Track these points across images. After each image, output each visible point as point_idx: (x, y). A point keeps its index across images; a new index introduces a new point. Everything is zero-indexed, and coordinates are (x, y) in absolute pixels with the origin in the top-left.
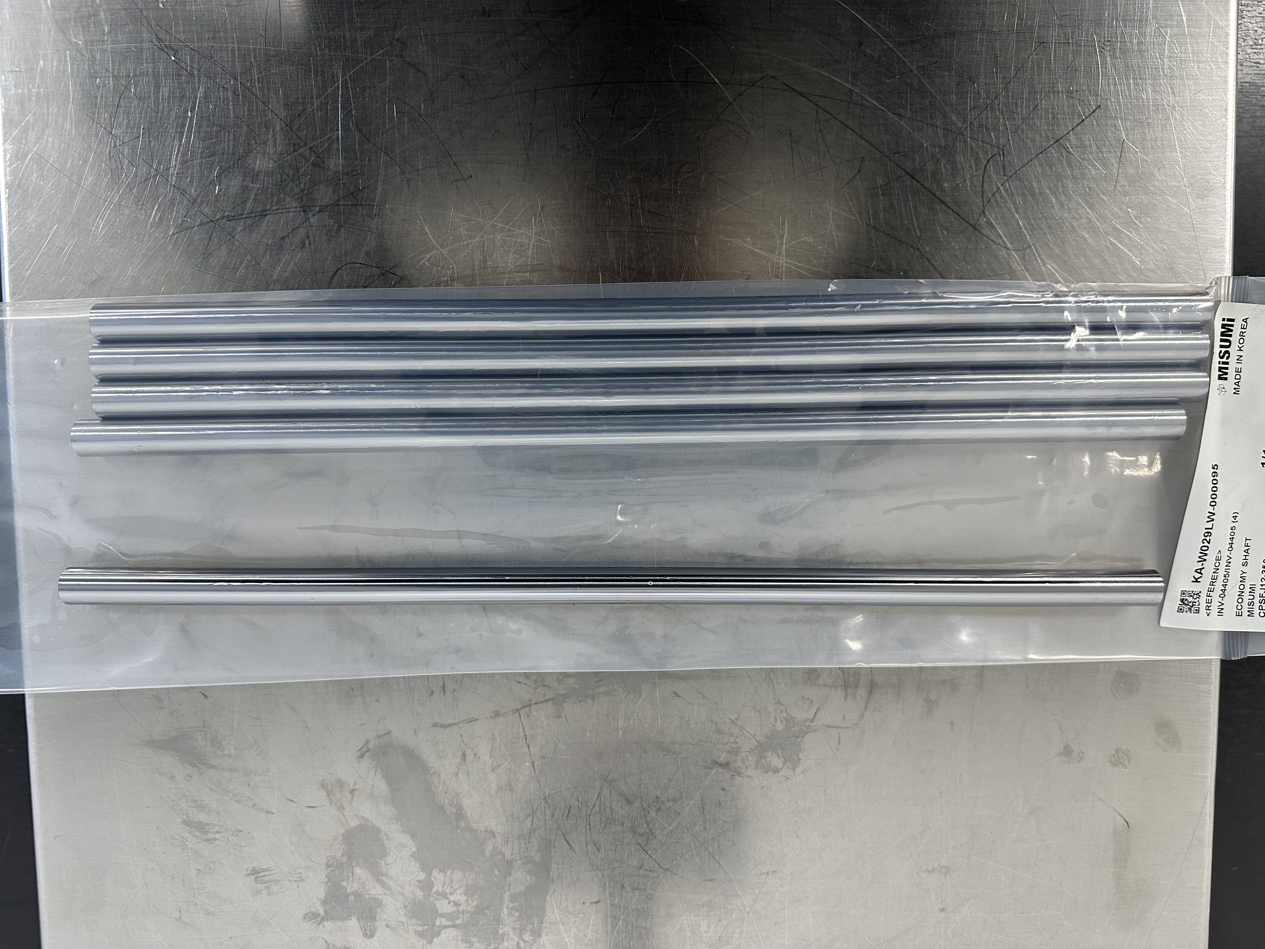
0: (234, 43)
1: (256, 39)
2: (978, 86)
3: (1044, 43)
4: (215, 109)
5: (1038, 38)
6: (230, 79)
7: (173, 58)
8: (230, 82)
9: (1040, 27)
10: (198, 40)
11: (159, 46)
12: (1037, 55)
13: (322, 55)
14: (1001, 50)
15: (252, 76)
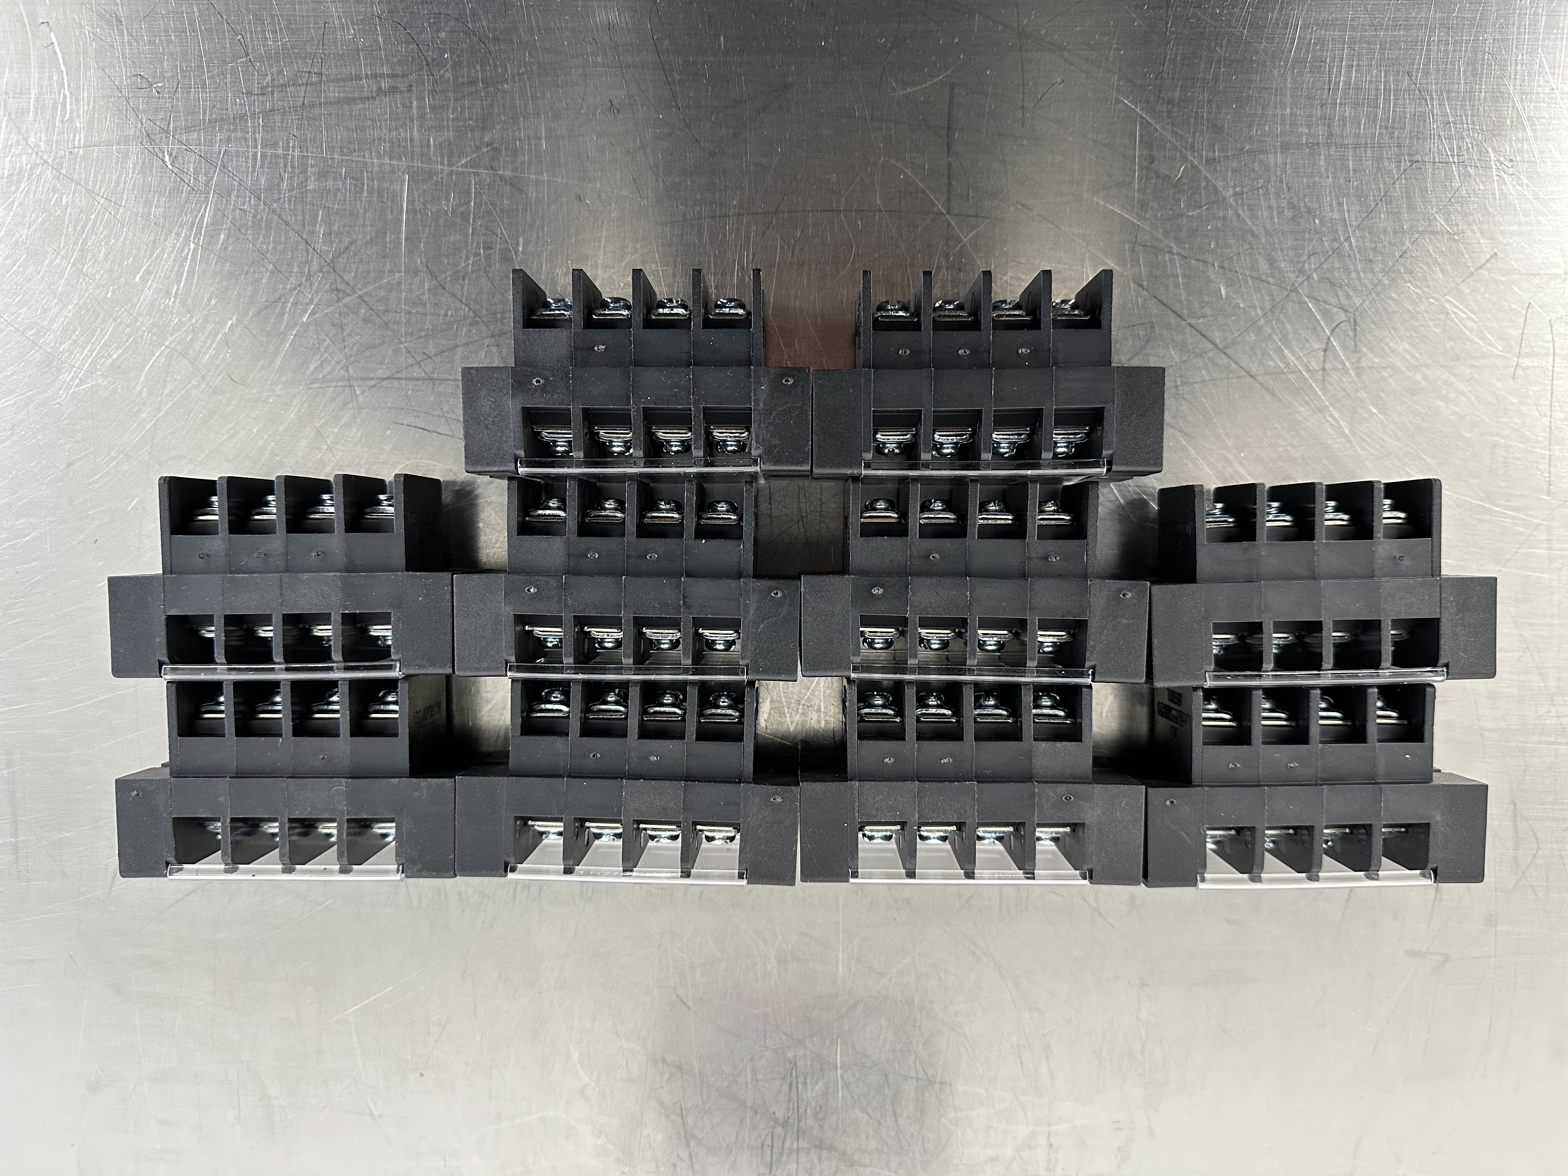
0: (256, 147)
1: (288, 142)
2: (1321, 222)
3: (1418, 161)
4: (228, 240)
5: (1410, 155)
6: (250, 198)
7: (170, 167)
8: (250, 201)
9: (1411, 138)
10: (205, 141)
11: (152, 150)
12: (1406, 179)
13: (381, 166)
14: (1355, 170)
15: (280, 193)
